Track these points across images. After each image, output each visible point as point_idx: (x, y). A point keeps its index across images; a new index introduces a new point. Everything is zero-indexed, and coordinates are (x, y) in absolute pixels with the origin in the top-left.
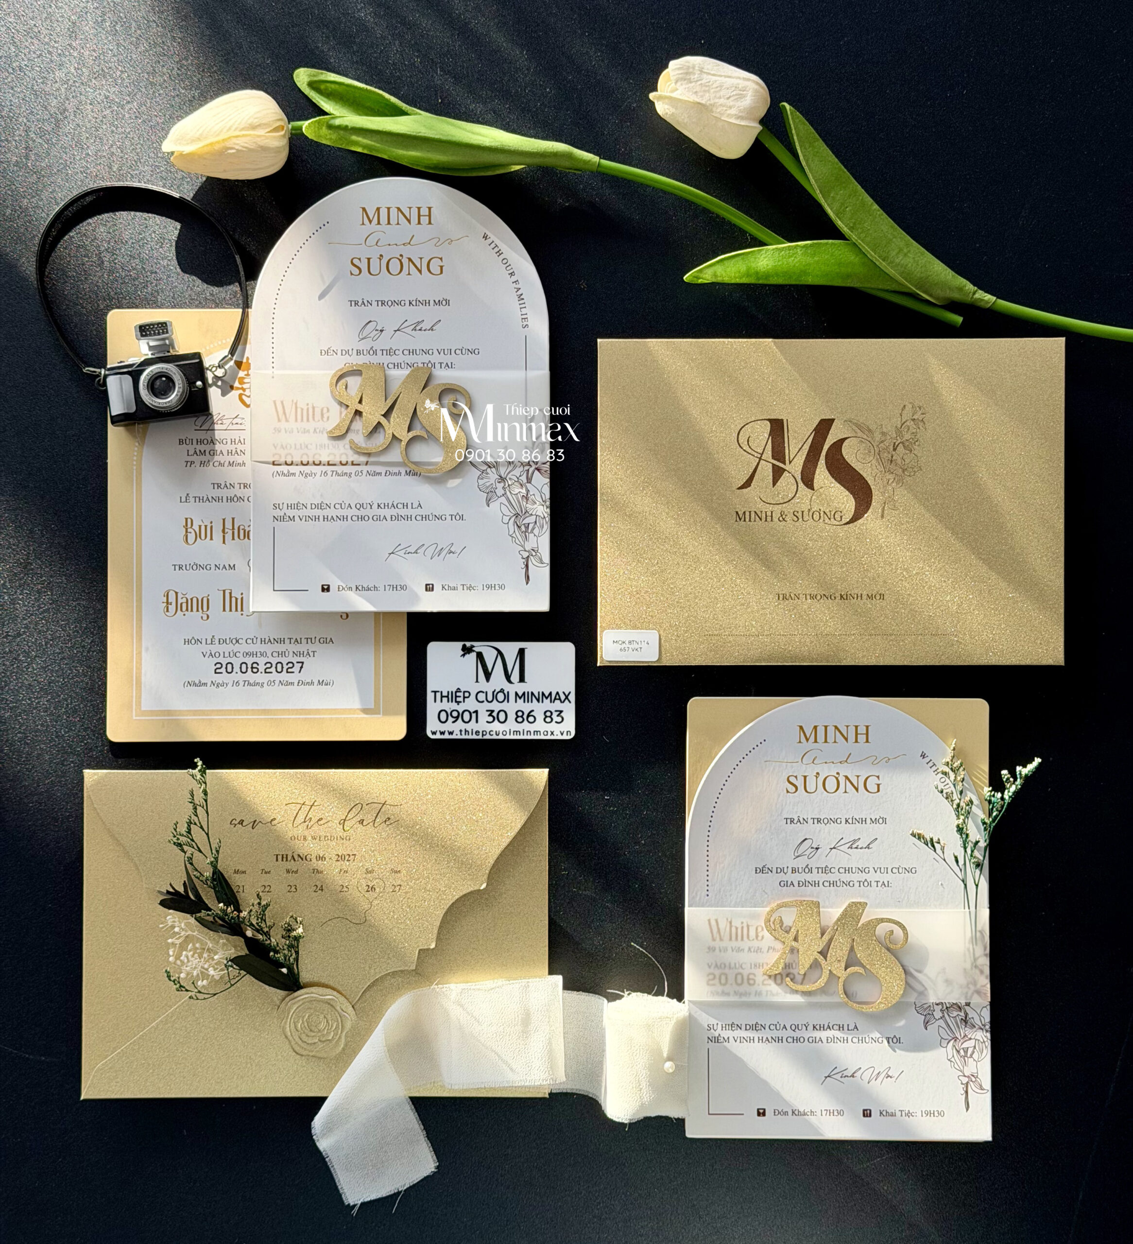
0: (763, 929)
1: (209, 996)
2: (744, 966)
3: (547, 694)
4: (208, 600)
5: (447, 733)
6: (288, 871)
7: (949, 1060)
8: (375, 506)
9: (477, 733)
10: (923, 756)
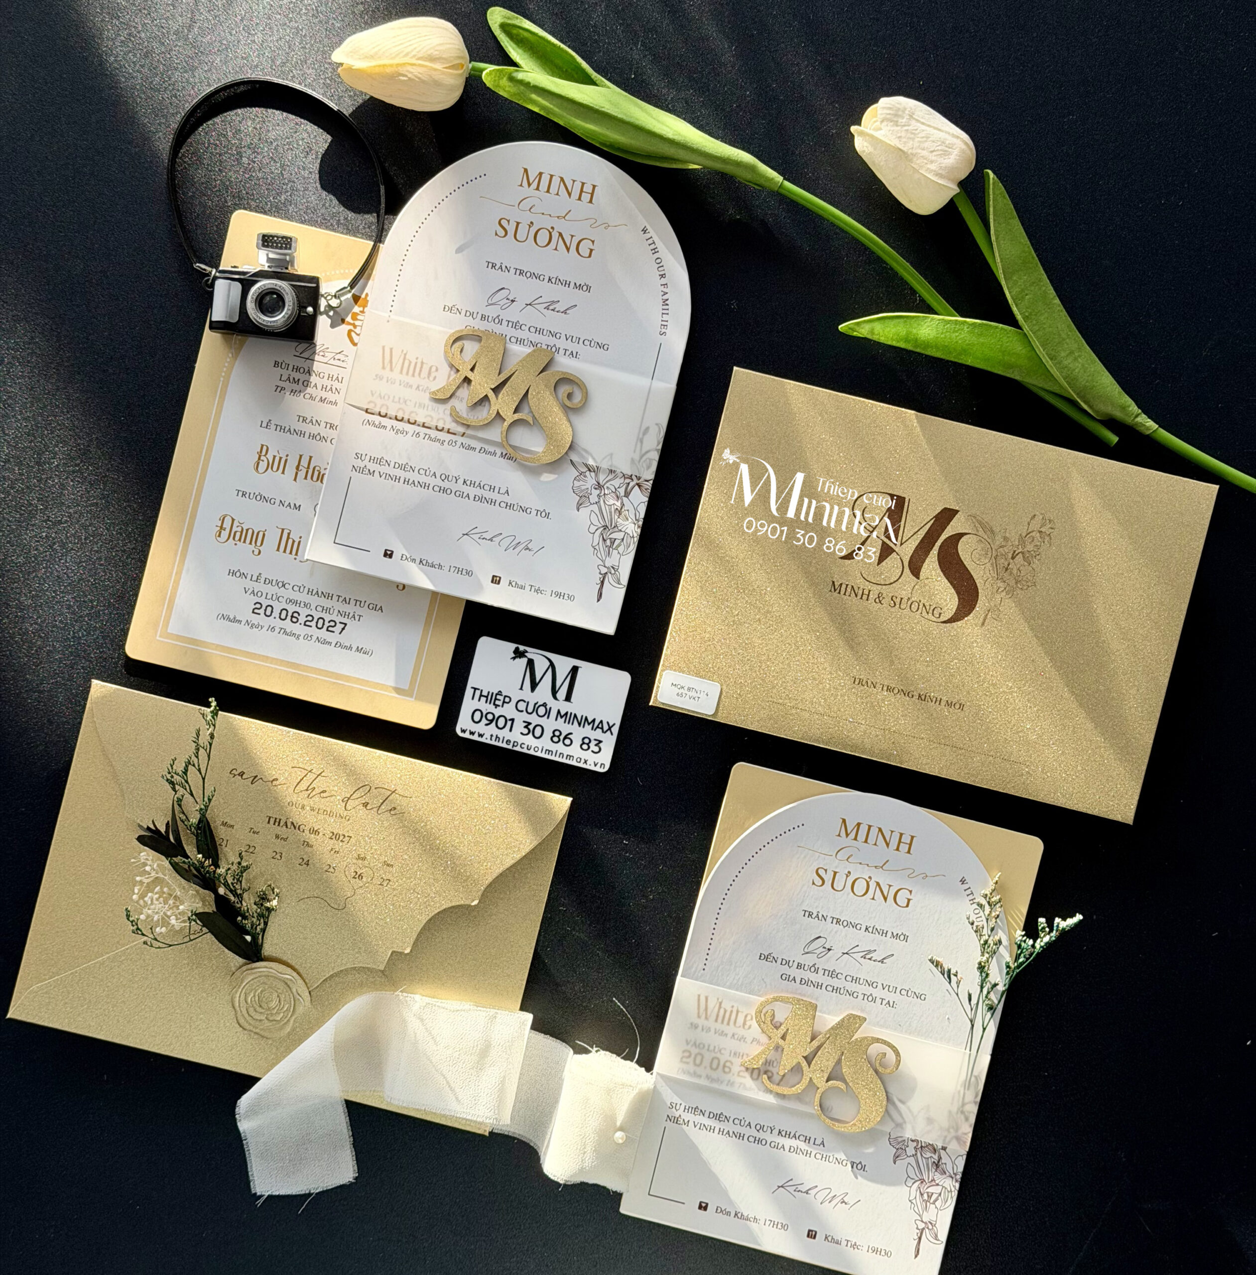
0: (752, 1019)
1: (164, 946)
2: (723, 1051)
3: (590, 720)
4: (264, 535)
5: (476, 734)
6: (277, 837)
7: (910, 1201)
8: (461, 481)
9: (508, 742)
10: (963, 881)
